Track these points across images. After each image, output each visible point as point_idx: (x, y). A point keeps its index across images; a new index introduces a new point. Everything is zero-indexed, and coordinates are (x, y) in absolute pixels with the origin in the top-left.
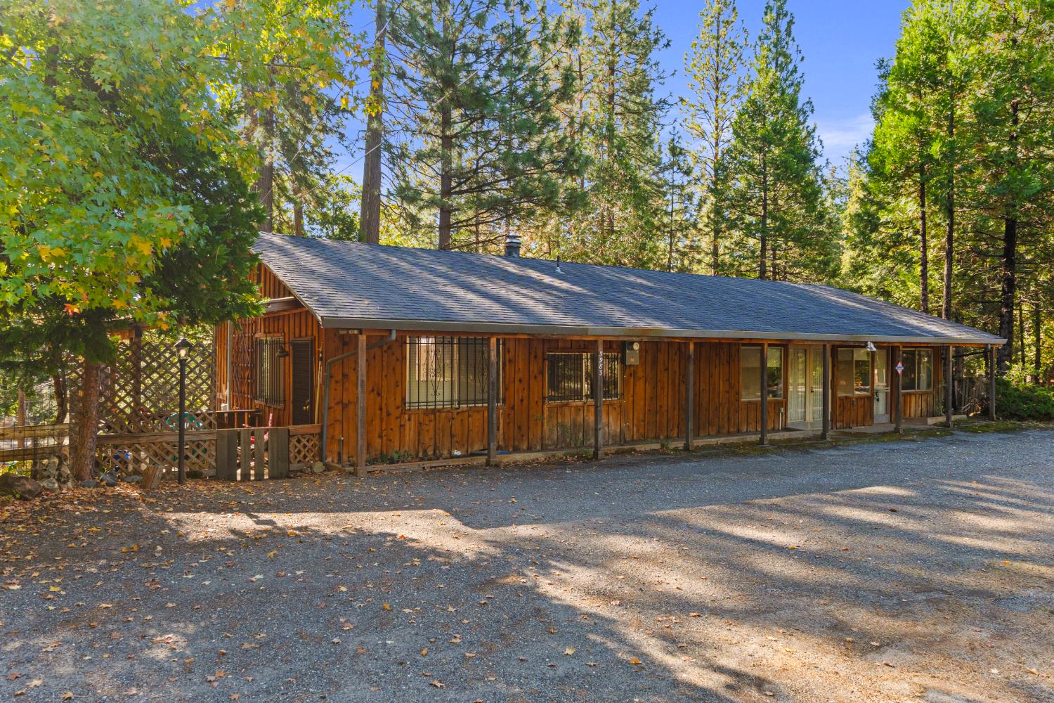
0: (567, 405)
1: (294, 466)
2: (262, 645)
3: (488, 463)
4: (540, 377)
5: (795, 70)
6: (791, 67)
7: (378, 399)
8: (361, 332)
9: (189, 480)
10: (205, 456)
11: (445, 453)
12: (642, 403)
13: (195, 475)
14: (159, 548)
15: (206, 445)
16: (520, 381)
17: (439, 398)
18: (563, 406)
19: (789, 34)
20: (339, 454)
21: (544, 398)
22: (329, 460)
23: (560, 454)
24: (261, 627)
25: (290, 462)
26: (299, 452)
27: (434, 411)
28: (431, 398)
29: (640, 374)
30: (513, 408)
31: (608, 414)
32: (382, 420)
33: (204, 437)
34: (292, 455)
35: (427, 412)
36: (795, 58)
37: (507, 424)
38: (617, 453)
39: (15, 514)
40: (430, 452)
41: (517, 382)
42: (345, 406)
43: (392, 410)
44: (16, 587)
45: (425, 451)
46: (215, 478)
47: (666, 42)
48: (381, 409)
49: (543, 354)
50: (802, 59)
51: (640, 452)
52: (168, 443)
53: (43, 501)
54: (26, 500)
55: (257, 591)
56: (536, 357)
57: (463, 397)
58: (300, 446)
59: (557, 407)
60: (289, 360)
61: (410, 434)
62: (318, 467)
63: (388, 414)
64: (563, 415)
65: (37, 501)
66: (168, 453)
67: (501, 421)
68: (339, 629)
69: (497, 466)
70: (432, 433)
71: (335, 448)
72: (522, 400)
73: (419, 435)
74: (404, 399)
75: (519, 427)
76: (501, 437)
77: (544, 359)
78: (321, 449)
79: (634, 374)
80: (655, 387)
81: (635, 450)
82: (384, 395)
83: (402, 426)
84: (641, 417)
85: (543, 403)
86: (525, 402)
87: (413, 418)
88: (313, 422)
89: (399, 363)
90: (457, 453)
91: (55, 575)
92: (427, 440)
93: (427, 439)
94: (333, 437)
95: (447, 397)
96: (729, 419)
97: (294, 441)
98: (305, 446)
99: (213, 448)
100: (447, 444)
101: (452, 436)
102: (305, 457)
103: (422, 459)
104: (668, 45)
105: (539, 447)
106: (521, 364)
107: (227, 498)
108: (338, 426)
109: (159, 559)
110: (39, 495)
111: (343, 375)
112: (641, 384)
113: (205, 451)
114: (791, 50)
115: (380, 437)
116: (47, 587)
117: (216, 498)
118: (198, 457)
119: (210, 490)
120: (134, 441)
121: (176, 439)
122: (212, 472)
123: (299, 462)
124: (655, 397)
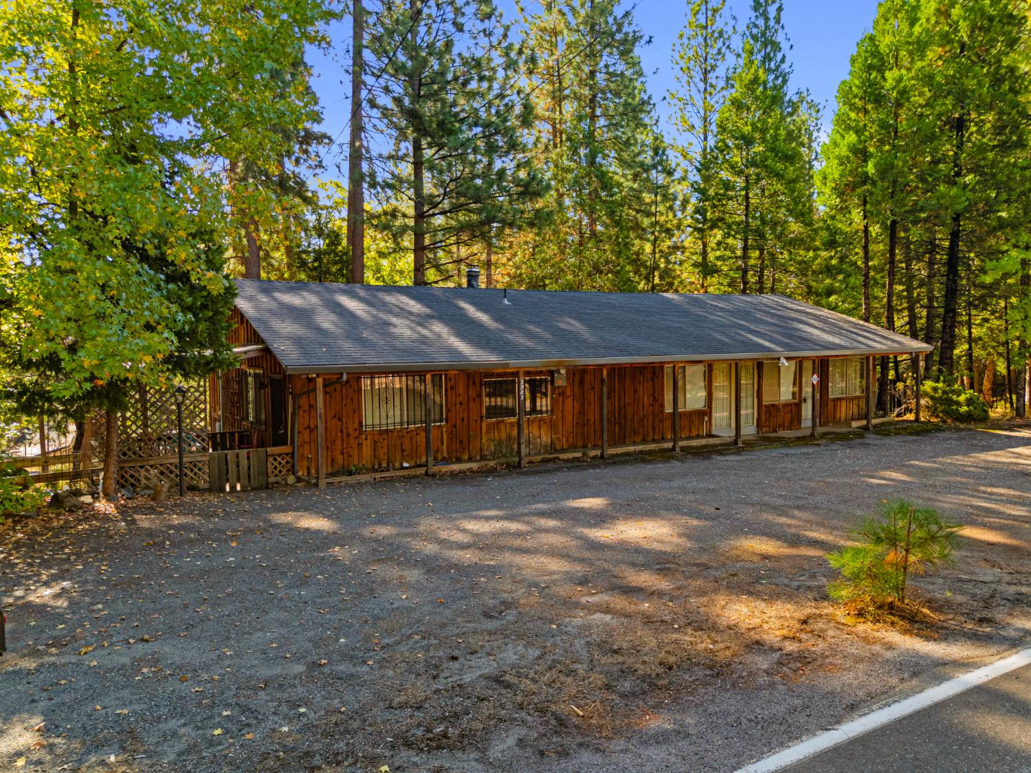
0: (503, 421)
1: (272, 479)
2: (228, 595)
3: (426, 474)
4: (478, 400)
5: (783, 60)
6: (779, 56)
7: (339, 423)
8: (318, 375)
9: (189, 493)
10: (200, 473)
11: (397, 465)
12: (570, 417)
13: (193, 488)
14: (168, 543)
15: (200, 465)
16: (461, 404)
17: (391, 421)
18: (498, 423)
19: (778, 21)
20: (308, 469)
21: (482, 417)
22: (300, 473)
23: (492, 463)
24: (229, 586)
25: (268, 476)
26: (275, 468)
27: (387, 431)
28: (384, 421)
29: (569, 392)
30: (455, 426)
31: (540, 428)
32: (343, 440)
33: (199, 459)
34: (269, 471)
35: (381, 433)
36: (785, 46)
37: (450, 439)
38: (543, 461)
39: (67, 521)
40: (384, 465)
41: (458, 406)
42: (311, 431)
43: (351, 431)
44: (80, 567)
45: (380, 464)
46: (210, 490)
47: (648, 39)
48: (342, 432)
49: (481, 380)
50: (792, 47)
51: (563, 460)
52: (171, 464)
53: (85, 512)
54: (72, 511)
55: (229, 567)
56: (474, 383)
57: (411, 419)
58: (276, 464)
59: (494, 423)
60: (268, 390)
61: (367, 451)
62: (291, 479)
63: (348, 435)
64: (499, 431)
65: (80, 512)
66: (171, 472)
67: (445, 437)
68: (276, 587)
69: (434, 475)
70: (385, 450)
71: (305, 464)
72: (463, 420)
73: (375, 451)
74: (361, 423)
75: (461, 442)
76: (445, 450)
77: (481, 385)
78: (293, 466)
79: (562, 394)
80: (582, 404)
81: (558, 459)
82: (344, 421)
83: (360, 445)
84: (570, 429)
85: (481, 421)
86: (466, 421)
87: (369, 437)
88: (286, 444)
89: (356, 394)
90: (406, 465)
91: (103, 560)
92: (381, 455)
93: (382, 453)
94: (303, 455)
95: (398, 420)
96: (653, 429)
97: (271, 459)
98: (280, 463)
99: (206, 467)
100: (399, 457)
101: (403, 451)
102: (280, 471)
103: (376, 471)
104: (650, 42)
105: (478, 458)
106: (461, 390)
107: (215, 506)
108: (306, 447)
109: (168, 550)
110: (81, 508)
111: (310, 406)
112: (569, 402)
113: (200, 469)
114: (780, 38)
115: (342, 453)
116: (99, 567)
117: (208, 507)
118: (195, 474)
119: (204, 500)
120: (145, 463)
121: (176, 461)
122: (207, 486)
123: (276, 476)
124: (582, 412)
